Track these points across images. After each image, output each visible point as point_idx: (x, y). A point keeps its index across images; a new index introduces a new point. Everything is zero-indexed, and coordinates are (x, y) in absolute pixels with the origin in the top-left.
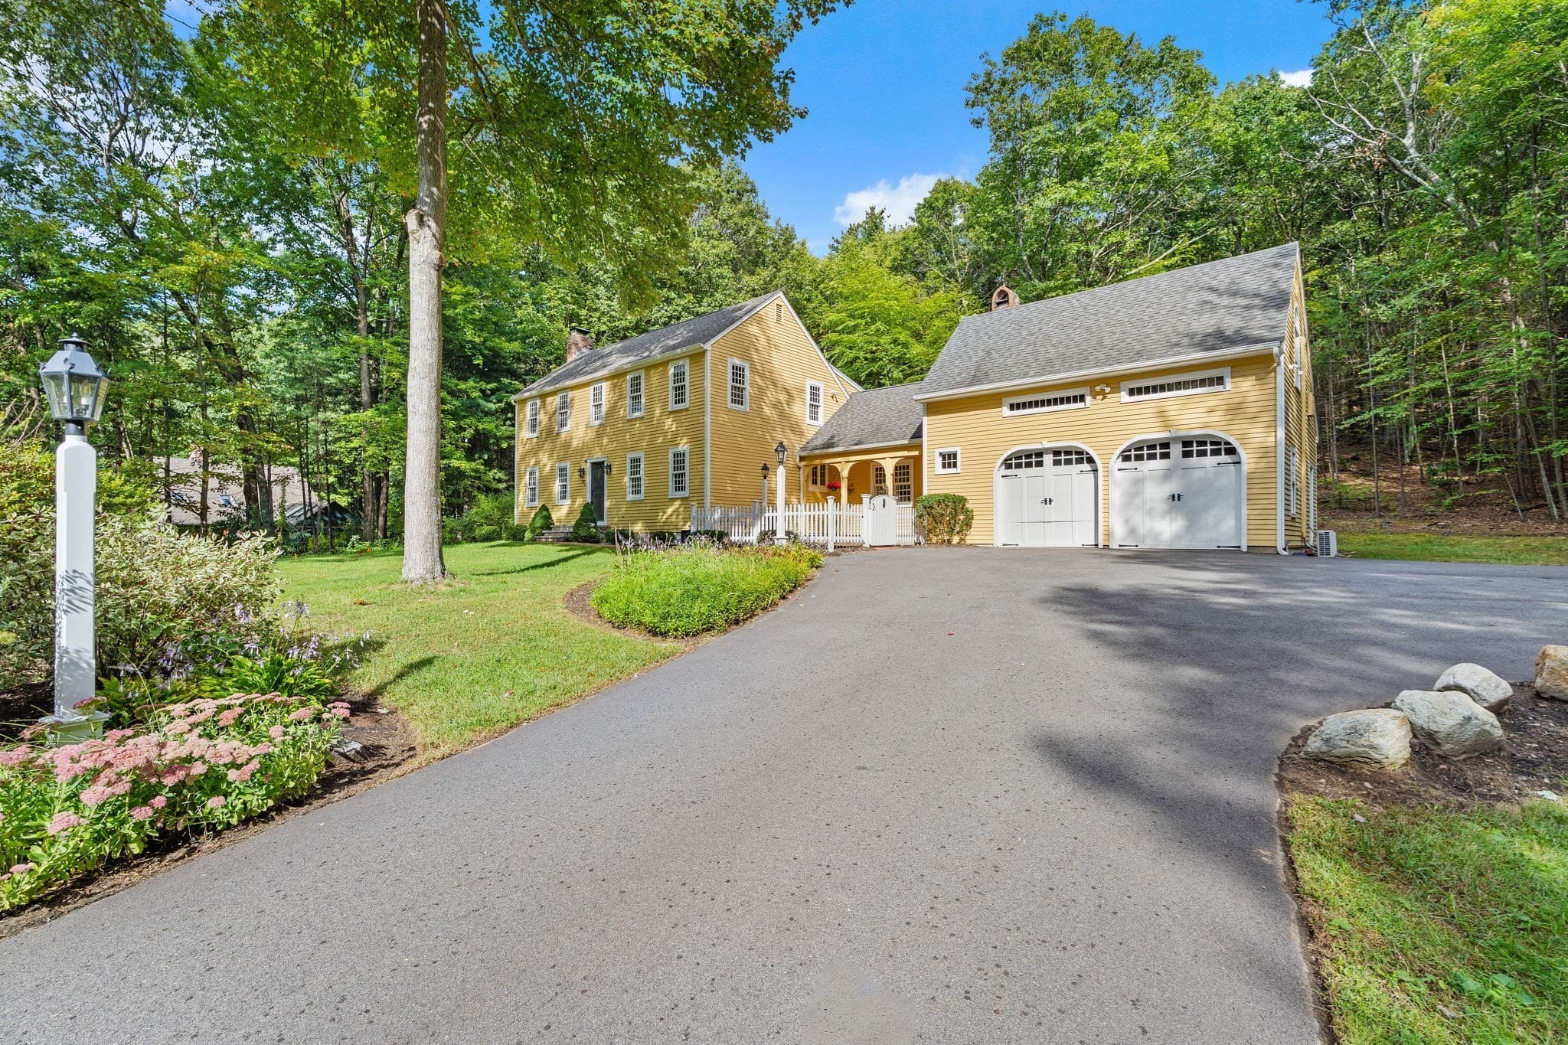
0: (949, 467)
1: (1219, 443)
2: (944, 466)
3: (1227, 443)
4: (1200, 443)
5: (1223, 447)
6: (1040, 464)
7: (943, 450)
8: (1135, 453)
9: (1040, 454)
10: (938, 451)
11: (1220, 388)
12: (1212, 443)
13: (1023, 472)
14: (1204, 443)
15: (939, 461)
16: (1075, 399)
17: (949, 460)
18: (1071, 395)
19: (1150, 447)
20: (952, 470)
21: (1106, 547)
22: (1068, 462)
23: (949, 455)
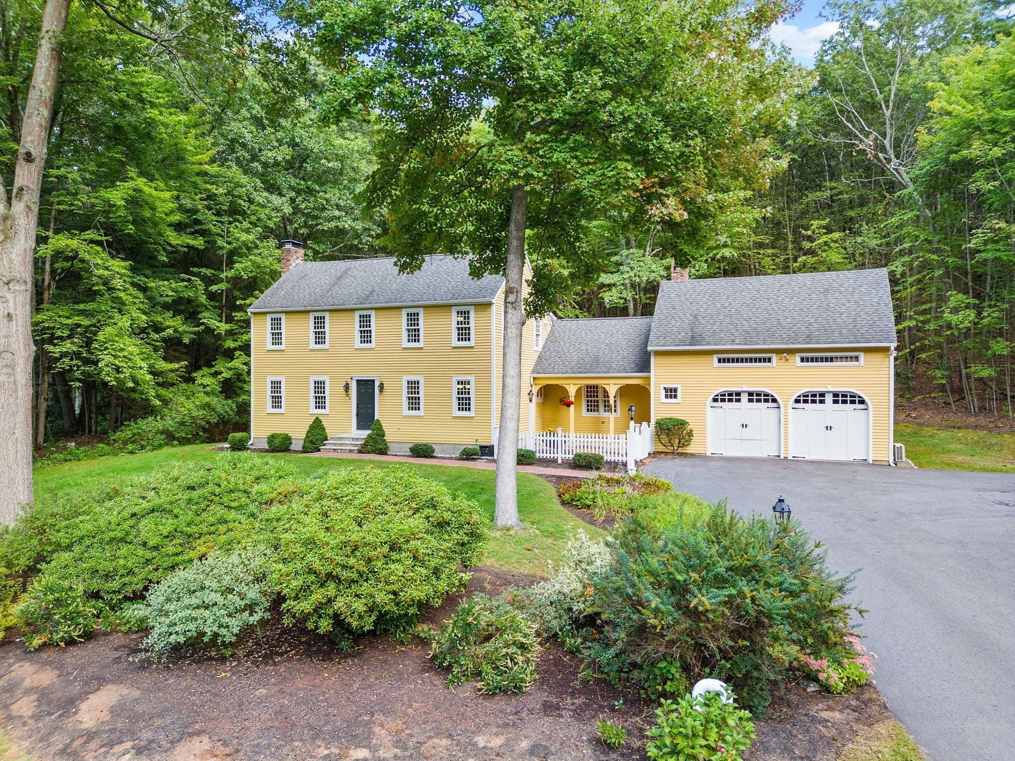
0: (671, 397)
1: (855, 397)
2: (666, 397)
3: (860, 397)
4: (843, 396)
5: (857, 399)
6: (738, 401)
7: (666, 386)
8: (804, 399)
9: (738, 394)
10: (662, 386)
11: (855, 363)
12: (851, 396)
13: (726, 405)
14: (846, 396)
15: (663, 393)
16: (765, 360)
17: (671, 393)
18: (761, 357)
19: (813, 396)
20: (673, 400)
21: (786, 458)
22: (759, 401)
23: (671, 390)
